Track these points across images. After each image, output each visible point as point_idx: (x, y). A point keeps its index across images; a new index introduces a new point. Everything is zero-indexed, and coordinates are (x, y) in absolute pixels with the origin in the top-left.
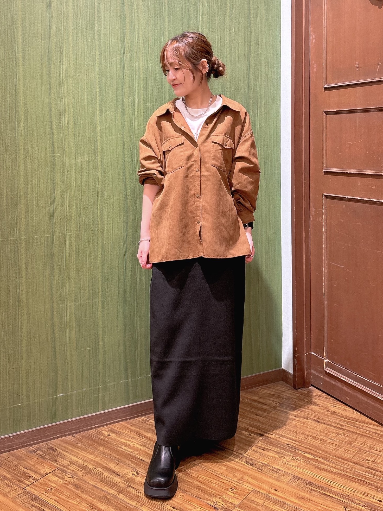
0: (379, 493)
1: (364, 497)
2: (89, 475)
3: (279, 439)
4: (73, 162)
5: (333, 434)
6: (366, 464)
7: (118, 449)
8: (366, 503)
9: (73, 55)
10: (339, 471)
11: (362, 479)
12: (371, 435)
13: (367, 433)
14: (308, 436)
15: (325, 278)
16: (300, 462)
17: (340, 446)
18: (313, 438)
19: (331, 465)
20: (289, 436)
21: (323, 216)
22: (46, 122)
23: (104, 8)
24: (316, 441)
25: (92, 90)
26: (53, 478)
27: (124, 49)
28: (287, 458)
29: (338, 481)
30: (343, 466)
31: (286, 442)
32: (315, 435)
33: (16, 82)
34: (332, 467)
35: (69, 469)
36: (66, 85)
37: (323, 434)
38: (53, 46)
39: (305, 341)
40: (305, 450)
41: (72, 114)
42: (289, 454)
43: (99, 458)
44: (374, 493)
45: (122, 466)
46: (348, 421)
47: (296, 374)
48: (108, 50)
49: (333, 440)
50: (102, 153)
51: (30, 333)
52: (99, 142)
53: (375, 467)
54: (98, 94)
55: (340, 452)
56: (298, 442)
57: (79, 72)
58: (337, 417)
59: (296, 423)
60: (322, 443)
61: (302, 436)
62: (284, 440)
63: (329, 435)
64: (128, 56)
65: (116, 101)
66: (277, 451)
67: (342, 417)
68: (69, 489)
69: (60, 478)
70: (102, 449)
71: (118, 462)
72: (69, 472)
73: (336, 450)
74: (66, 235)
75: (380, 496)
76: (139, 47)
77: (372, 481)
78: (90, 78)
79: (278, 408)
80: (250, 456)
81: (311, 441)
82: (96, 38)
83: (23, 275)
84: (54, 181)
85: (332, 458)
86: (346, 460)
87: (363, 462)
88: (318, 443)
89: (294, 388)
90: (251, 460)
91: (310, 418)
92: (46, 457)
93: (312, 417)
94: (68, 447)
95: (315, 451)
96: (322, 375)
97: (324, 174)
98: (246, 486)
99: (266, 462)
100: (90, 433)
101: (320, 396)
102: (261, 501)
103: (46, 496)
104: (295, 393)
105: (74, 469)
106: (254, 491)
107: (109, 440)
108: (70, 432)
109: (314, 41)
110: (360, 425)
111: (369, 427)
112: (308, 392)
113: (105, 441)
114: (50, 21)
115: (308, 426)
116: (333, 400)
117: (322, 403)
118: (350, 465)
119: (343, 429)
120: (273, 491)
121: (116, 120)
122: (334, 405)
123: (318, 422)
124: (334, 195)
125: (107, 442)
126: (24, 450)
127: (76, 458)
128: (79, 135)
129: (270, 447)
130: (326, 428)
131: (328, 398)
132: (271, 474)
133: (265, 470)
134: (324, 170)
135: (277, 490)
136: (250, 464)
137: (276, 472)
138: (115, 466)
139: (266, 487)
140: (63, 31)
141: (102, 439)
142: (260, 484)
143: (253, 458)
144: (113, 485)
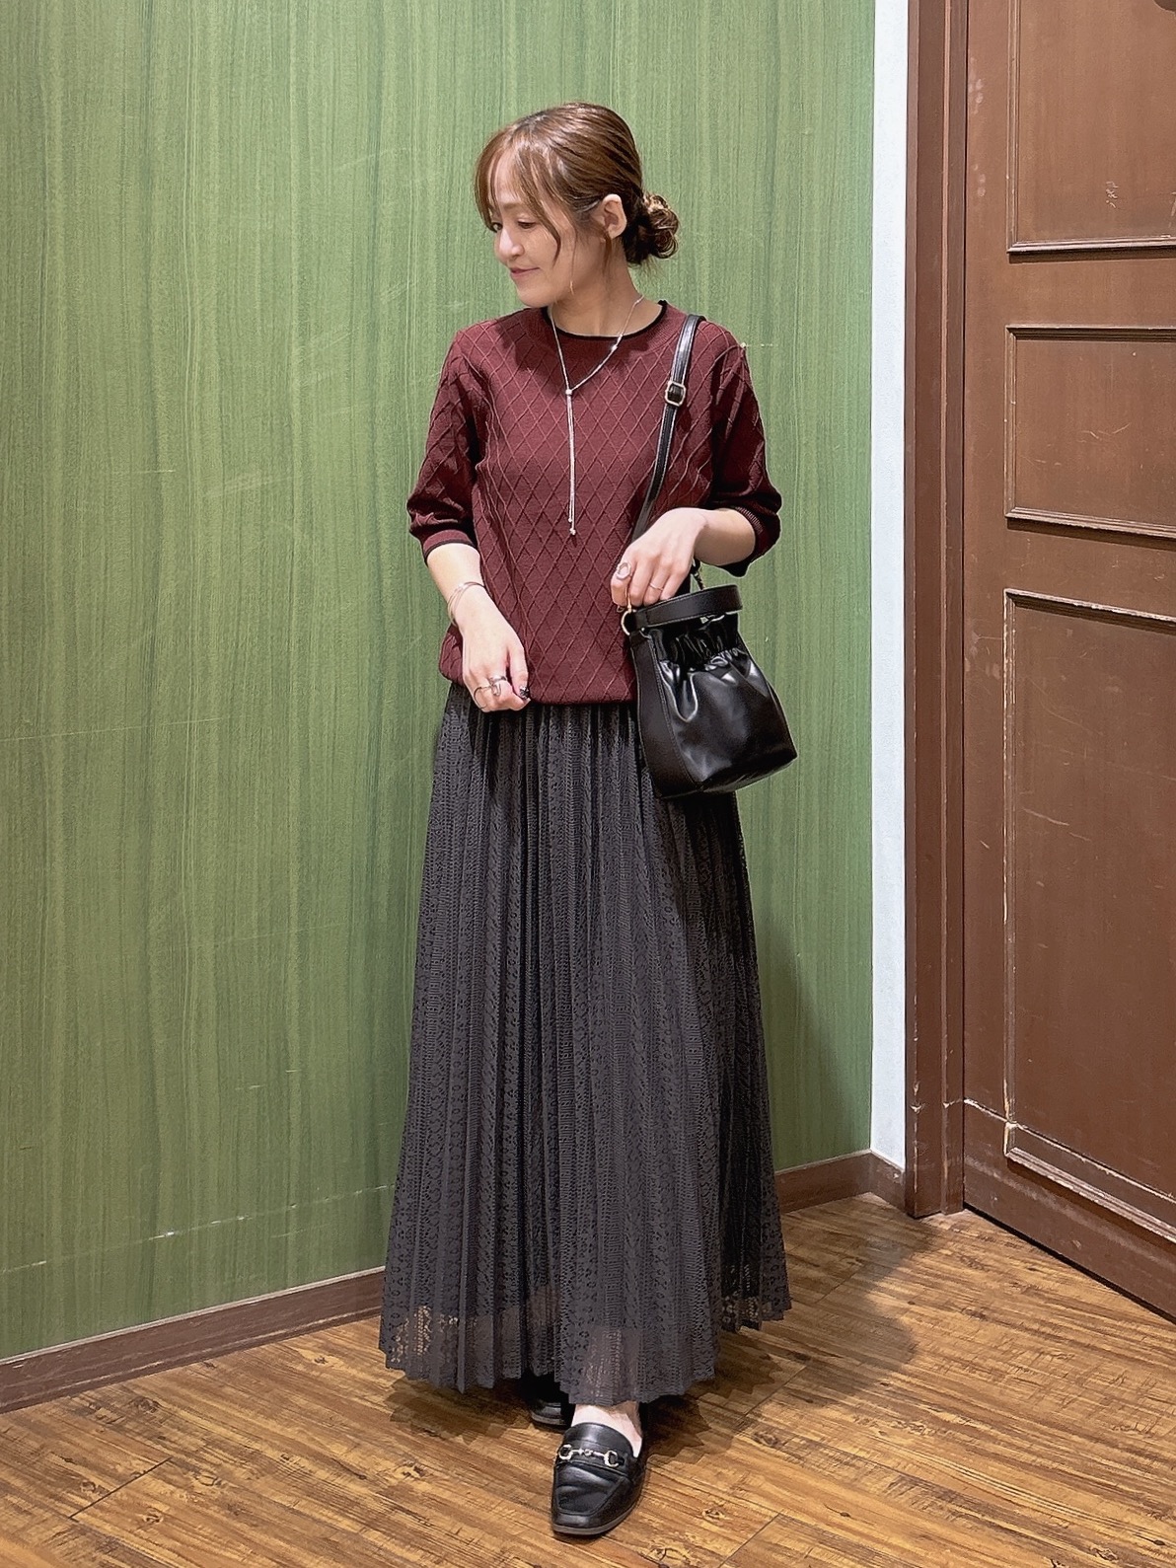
0: (1158, 1522)
1: (1111, 1532)
2: (269, 1478)
3: (856, 1370)
4: (214, 494)
5: (1027, 1355)
6: (1123, 1440)
7: (356, 1403)
8: (1115, 1548)
9: (220, 157)
10: (1039, 1460)
11: (1109, 1483)
12: (1143, 1355)
13: (1131, 1350)
14: (950, 1359)
15: (1010, 859)
16: (922, 1435)
17: (1046, 1389)
18: (965, 1364)
19: (1017, 1441)
20: (890, 1360)
21: (1006, 661)
22: (133, 370)
24: (973, 1375)
25: (275, 265)
26: (157, 1486)
27: (378, 134)
28: (881, 1423)
29: (1034, 1489)
30: (1052, 1445)
31: (880, 1378)
32: (969, 1357)
33: (44, 246)
34: (1019, 1448)
35: (206, 1462)
36: (196, 250)
37: (994, 1353)
38: (160, 131)
39: (944, 1063)
40: (937, 1399)
41: (214, 341)
42: (890, 1412)
43: (298, 1428)
44: (1143, 1520)
45: (370, 1453)
46: (1075, 1314)
47: (915, 1166)
48: (329, 138)
49: (1026, 1370)
50: (306, 459)
51: (76, 1037)
52: (296, 427)
53: (1151, 1449)
54: (295, 278)
55: (1047, 1405)
56: (916, 1377)
57: (237, 209)
58: (1042, 1303)
59: (913, 1320)
60: (990, 1380)
61: (928, 1359)
62: (875, 1374)
63: (1015, 1356)
64: (389, 153)
65: (352, 296)
66: (850, 1404)
67: (1057, 1302)
68: (211, 1517)
69: (178, 1487)
70: (301, 1400)
71: (357, 1440)
72: (206, 1470)
73: (1034, 1399)
74: (190, 724)
75: (1159, 1529)
76: (424, 125)
77: (1138, 1488)
78: (271, 227)
79: (855, 1277)
80: (768, 1419)
81: (957, 1373)
82: (293, 101)
83: (56, 854)
84: (157, 554)
85: (1018, 1423)
86: (1064, 1429)
87: (1116, 1435)
88: (978, 1380)
89: (908, 1215)
90: (770, 1429)
91: (956, 1306)
92: (127, 1426)
93: (962, 1303)
94: (194, 1396)
95: (968, 1403)
96: (1000, 1172)
97: (1009, 528)
98: (755, 1504)
99: (818, 1436)
100: (258, 1356)
101: (990, 1239)
102: (800, 1547)
103: (141, 1538)
104: (911, 1230)
105: (219, 1462)
106: (780, 1519)
107: (324, 1375)
108: (196, 1353)
109: (979, 100)
110: (1113, 1326)
111: (1139, 1333)
112: (954, 1226)
113: (311, 1379)
114: (149, 51)
115: (947, 1330)
116: (1032, 1251)
117: (995, 1260)
118: (1073, 1441)
119: (1058, 1339)
120: (838, 1519)
121: (350, 357)
122: (1034, 1267)
123: (982, 1317)
124: (1037, 596)
125: (315, 1380)
126: (55, 1406)
127: (221, 1430)
128: (234, 408)
129: (829, 1394)
130: (1006, 1335)
131: (1015, 1247)
132: (831, 1469)
133: (813, 1458)
134: (1009, 515)
135: (848, 1516)
136: (768, 1441)
137: (847, 1464)
138: (348, 1452)
139: (819, 1509)
140: (191, 81)
141: (300, 1374)
142: (799, 1498)
143: (775, 1425)
144: (346, 1505)
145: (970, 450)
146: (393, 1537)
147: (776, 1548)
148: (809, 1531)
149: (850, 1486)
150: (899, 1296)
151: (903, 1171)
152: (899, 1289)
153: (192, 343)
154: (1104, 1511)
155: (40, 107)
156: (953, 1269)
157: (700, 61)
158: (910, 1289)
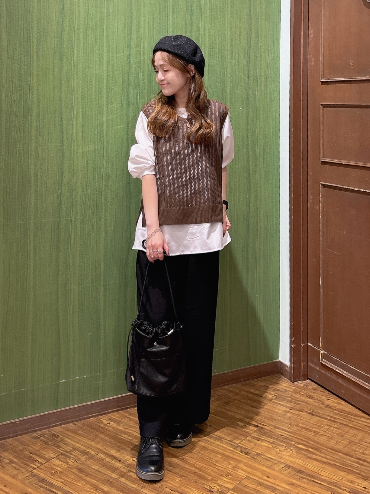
0: (365, 481)
1: (350, 484)
2: (92, 461)
3: (273, 431)
4: (80, 151)
5: (326, 427)
6: (355, 455)
7: (119, 437)
8: (351, 489)
9: (83, 52)
10: (329, 461)
11: (350, 469)
12: (363, 428)
13: (358, 426)
14: (302, 428)
16: (293, 452)
17: (332, 438)
18: (307, 429)
19: (322, 455)
20: (283, 428)
21: (320, 204)
22: (56, 114)
23: (113, 7)
24: (309, 433)
25: (99, 84)
26: (58, 463)
27: (130, 45)
28: (280, 448)
29: (327, 470)
30: (333, 456)
31: (280, 433)
32: (308, 427)
33: (30, 77)
34: (323, 457)
35: (72, 455)
36: (76, 79)
37: (316, 426)
38: (65, 44)
39: (302, 331)
40: (297, 440)
41: (81, 106)
42: (282, 444)
43: (101, 445)
45: (122, 453)
46: (341, 414)
47: (293, 365)
48: (116, 46)
49: (325, 432)
50: (107, 142)
52: (105, 132)
53: (364, 458)
54: (105, 88)
55: (332, 443)
56: (291, 433)
57: (88, 67)
58: (331, 410)
59: (291, 415)
60: (314, 435)
61: (295, 428)
62: (279, 432)
63: (322, 427)
64: (133, 51)
65: (122, 93)
66: (270, 441)
67: (336, 410)
68: (73, 472)
69: (64, 463)
70: (102, 436)
71: (118, 449)
72: (72, 458)
73: (328, 441)
74: (72, 219)
75: (365, 484)
76: (144, 43)
78: (98, 72)
79: (273, 401)
80: (245, 446)
82: (105, 35)
84: (62, 169)
85: (322, 449)
86: (337, 451)
87: (353, 453)
88: (310, 435)
89: (290, 381)
90: (246, 449)
91: (304, 411)
92: (49, 443)
93: (306, 410)
94: (70, 434)
95: (307, 442)
96: (319, 367)
97: (322, 164)
98: (240, 473)
99: (260, 451)
100: (90, 421)
101: (316, 389)
102: (253, 486)
103: (52, 478)
104: (292, 386)
105: (76, 455)
106: (247, 477)
107: (110, 428)
108: (71, 420)
109: (312, 36)
110: (353, 419)
111: (362, 421)
112: (304, 385)
113: (105, 429)
114: (62, 20)
115: (301, 418)
116: (328, 394)
117: (317, 396)
118: (340, 455)
119: (336, 422)
120: (265, 478)
121: (121, 111)
122: (329, 399)
123: (312, 414)
124: (330, 184)
125: (107, 430)
126: (28, 436)
127: (77, 445)
128: (86, 126)
129: (264, 438)
130: (320, 420)
131: (323, 392)
132: (264, 462)
133: (258, 458)
134: (321, 160)
135: (268, 477)
136: (245, 452)
137: (269, 460)
138: (116, 452)
139: (259, 474)
140: (75, 29)
141: (102, 427)
142: (254, 471)
143: (247, 447)
144: (114, 470)
145: (310, 141)
146: (128, 480)
147: (246, 486)
148: (256, 482)
149: (269, 467)
150: (287, 407)
151: (289, 367)
152: (286, 405)
153: (74, 107)
154: (348, 478)
155: (30, 36)
156: (304, 399)
157: (227, 24)
158: (290, 405)
